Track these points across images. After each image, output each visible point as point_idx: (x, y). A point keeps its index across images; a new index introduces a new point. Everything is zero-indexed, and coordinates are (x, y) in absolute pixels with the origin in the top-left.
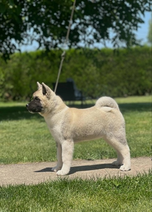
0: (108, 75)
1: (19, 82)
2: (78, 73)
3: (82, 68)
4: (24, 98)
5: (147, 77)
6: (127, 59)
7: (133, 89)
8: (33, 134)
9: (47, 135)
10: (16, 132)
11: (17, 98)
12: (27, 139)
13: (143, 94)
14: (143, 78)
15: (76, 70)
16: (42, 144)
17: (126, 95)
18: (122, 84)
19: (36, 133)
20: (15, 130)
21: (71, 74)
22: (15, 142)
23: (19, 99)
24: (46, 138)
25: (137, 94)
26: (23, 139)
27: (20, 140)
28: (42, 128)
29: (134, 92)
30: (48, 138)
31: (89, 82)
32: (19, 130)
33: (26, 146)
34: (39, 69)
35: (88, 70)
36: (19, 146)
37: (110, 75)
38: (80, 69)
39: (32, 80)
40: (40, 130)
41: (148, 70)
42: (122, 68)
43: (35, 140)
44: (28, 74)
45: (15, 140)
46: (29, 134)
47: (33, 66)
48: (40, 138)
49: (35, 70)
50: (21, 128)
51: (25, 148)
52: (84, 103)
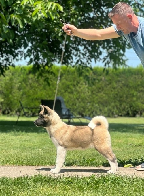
0: (99, 94)
1: (10, 96)
2: (69, 90)
3: (74, 86)
4: (14, 112)
5: (138, 98)
6: (119, 79)
7: (124, 109)
8: (19, 145)
9: (32, 147)
10: (4, 143)
11: (7, 112)
12: (14, 149)
13: (134, 116)
14: (135, 99)
15: (68, 87)
16: (26, 154)
17: (116, 116)
18: (113, 104)
19: (21, 145)
20: (3, 142)
21: (63, 91)
22: (3, 151)
23: (8, 113)
24: (30, 149)
25: (128, 115)
26: (10, 149)
27: (8, 149)
28: (27, 141)
29: (124, 112)
30: (32, 149)
31: (80, 100)
32: (7, 141)
33: (13, 154)
34: (30, 84)
35: (80, 88)
36: (6, 154)
37: (102, 94)
38: (71, 87)
39: (22, 95)
40: (26, 143)
41: (139, 92)
42: (114, 88)
43: (21, 150)
44: (19, 89)
45: (3, 149)
46: (16, 145)
47: (25, 80)
48: (25, 149)
49: (27, 85)
50: (9, 140)
51: (11, 156)
52: (71, 121)
